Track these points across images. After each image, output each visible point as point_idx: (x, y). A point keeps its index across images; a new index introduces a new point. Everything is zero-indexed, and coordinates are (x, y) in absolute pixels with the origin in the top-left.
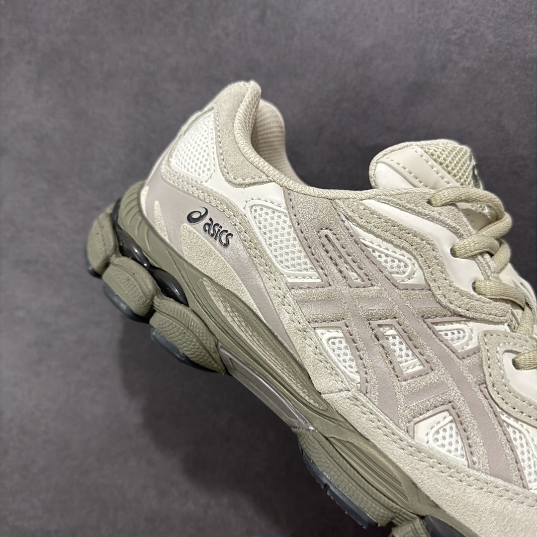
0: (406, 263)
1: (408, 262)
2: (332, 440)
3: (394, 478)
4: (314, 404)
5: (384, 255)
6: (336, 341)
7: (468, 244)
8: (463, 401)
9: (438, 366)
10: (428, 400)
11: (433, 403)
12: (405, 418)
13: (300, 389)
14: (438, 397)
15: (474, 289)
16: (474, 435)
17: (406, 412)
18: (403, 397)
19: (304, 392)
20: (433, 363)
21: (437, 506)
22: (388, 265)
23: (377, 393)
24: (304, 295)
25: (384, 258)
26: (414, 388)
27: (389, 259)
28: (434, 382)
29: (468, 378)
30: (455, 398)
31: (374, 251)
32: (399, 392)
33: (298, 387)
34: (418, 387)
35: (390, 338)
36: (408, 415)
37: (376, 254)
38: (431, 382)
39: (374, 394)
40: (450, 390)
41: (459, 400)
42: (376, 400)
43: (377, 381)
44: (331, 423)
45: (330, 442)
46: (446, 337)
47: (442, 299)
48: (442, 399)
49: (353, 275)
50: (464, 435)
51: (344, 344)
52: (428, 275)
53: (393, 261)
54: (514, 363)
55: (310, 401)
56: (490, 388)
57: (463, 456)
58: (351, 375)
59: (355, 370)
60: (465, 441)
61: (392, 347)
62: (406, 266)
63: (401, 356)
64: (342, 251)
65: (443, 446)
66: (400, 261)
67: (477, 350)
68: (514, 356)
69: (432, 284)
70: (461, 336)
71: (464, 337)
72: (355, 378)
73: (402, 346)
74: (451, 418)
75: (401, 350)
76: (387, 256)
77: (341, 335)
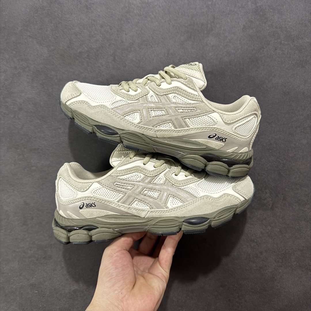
1: (138, 174)
2: (155, 224)
4: (145, 221)
6: (138, 204)
8: (172, 192)
9: (161, 190)
11: (166, 198)
15: (155, 167)
16: (179, 196)
18: (160, 202)
20: (159, 190)
21: (185, 217)
22: (134, 179)
23: (155, 206)
24: (123, 201)
25: (132, 178)
26: (160, 198)
27: (133, 177)
30: (170, 193)
31: (129, 178)
32: (158, 202)
33: (139, 221)
35: (148, 193)
36: (164, 205)
37: (130, 178)
38: (162, 194)
40: (167, 192)
42: (156, 208)
43: (153, 204)
44: (152, 221)
45: (155, 225)
46: (158, 182)
47: (151, 176)
48: (167, 196)
49: (129, 187)
50: (178, 198)
51: (140, 203)
52: (144, 173)
53: (134, 177)
54: (175, 175)
55: (144, 221)
56: (175, 184)
57: (181, 203)
58: (147, 208)
59: (146, 206)
60: (179, 199)
61: (150, 194)
62: (138, 175)
63: (153, 195)
64: (122, 184)
65: (176, 204)
66: (135, 175)
67: (166, 179)
68: (174, 174)
69: (146, 174)
70: (161, 179)
71: (162, 179)
72: (148, 207)
73: (151, 192)
74: (172, 198)
75: (152, 193)
76: (132, 177)
77: (138, 202)
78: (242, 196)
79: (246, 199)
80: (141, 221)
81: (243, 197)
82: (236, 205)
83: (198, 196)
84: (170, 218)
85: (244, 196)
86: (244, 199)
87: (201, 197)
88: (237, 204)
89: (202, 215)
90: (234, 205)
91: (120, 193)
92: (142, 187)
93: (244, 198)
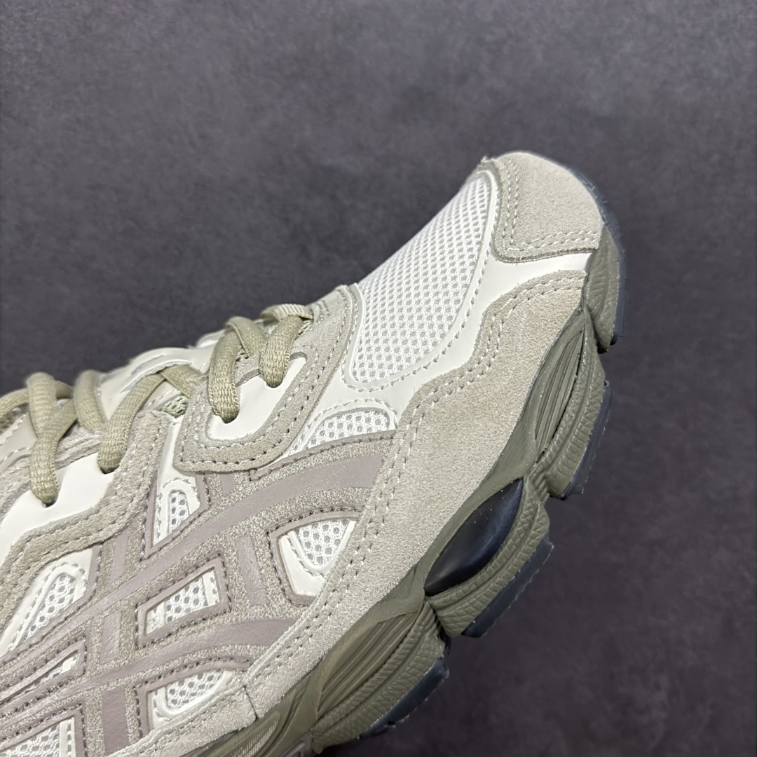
0: (58, 576)
1: (57, 572)
2: (322, 710)
3: (371, 632)
4: (271, 731)
5: (41, 612)
6: (171, 697)
7: (37, 478)
8: (267, 513)
9: (214, 546)
10: (260, 570)
11: (265, 563)
12: (285, 608)
13: (250, 750)
14: (257, 553)
15: (112, 470)
16: (316, 501)
17: (275, 606)
18: (253, 608)
19: (254, 745)
20: (209, 553)
21: (415, 568)
22: (57, 607)
23: (248, 647)
24: (95, 745)
25: (45, 613)
26: (240, 590)
27: (48, 604)
28: (235, 556)
29: (237, 499)
30: (261, 525)
31: (33, 628)
32: (246, 614)
33: (248, 752)
34: (240, 584)
35: (169, 614)
36: (280, 603)
37: (38, 624)
38: (235, 561)
39: (249, 651)
40: (250, 532)
41: (264, 519)
42: (259, 648)
43: (230, 646)
44: (298, 709)
45: (326, 712)
46: (178, 523)
47: (117, 527)
48: (261, 547)
49: (68, 666)
50: (316, 517)
51: (175, 686)
52: (78, 544)
53: (52, 598)
54: (228, 419)
55: (266, 737)
56: (255, 464)
57: (345, 522)
58: (223, 680)
59: (216, 675)
60: (325, 515)
61: (182, 614)
62: (62, 576)
63: (196, 602)
64: (26, 682)
65: (329, 551)
66: (52, 587)
67: (202, 477)
68: (217, 420)
69: (91, 539)
70: (179, 497)
71: (182, 493)
72: (226, 675)
73: (182, 598)
74: (292, 534)
75: (187, 600)
76: (42, 606)
77: (163, 689)
78: (568, 252)
79: (594, 251)
80: (259, 746)
81: (576, 251)
82: (578, 313)
83: (392, 427)
84: (356, 635)
85: (577, 243)
86: (588, 255)
87: (408, 417)
88: (577, 300)
89: (476, 492)
90: (571, 321)
91: (54, 726)
92: (118, 616)
93: (584, 250)
